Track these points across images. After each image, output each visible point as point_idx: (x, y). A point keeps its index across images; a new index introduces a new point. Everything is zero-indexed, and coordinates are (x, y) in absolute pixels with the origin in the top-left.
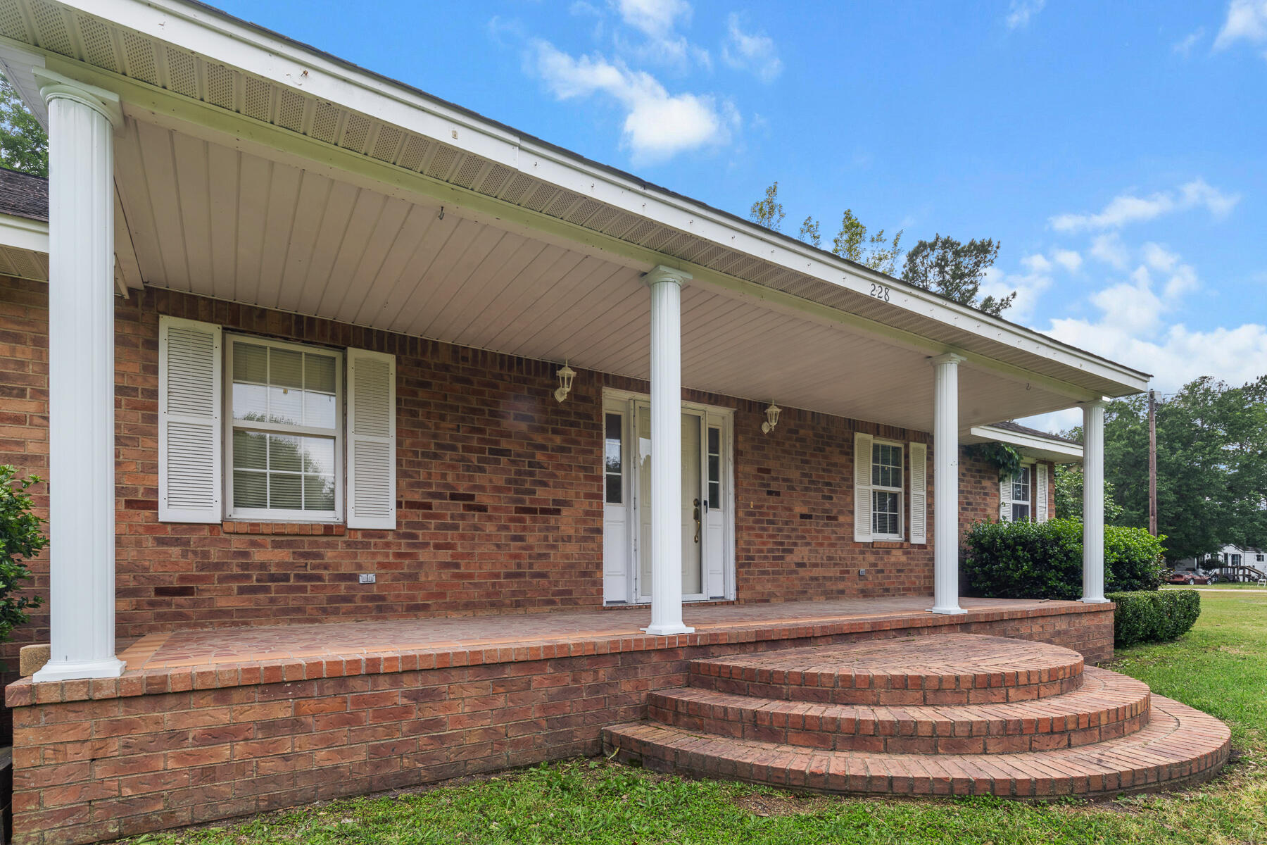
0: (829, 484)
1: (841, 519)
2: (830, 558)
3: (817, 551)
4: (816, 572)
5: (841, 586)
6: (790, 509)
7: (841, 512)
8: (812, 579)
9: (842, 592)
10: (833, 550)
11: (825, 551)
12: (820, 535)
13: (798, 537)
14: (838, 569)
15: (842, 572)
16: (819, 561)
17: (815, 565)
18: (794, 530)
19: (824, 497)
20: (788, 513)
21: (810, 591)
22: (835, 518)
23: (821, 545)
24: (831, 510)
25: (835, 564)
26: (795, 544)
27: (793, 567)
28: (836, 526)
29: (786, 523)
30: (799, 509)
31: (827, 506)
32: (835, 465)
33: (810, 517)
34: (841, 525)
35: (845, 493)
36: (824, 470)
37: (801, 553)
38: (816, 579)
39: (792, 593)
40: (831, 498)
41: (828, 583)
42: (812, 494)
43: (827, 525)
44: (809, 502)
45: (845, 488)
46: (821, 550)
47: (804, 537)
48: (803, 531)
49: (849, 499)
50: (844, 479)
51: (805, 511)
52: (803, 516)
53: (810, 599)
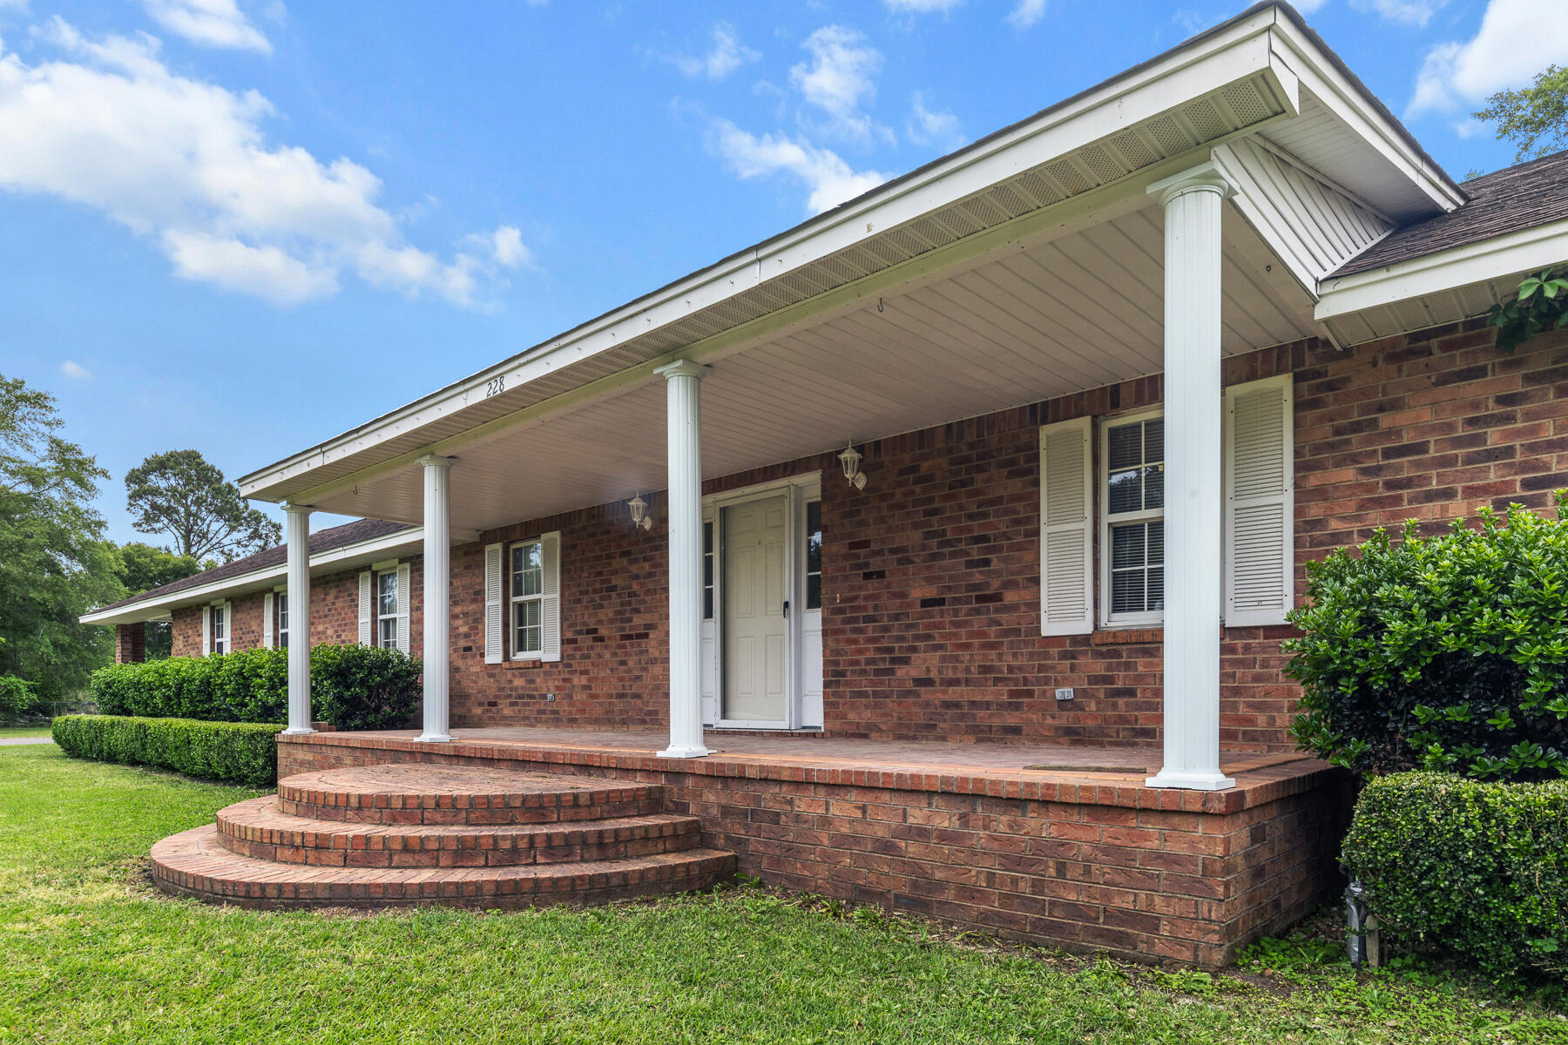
0: (978, 540)
1: (1010, 597)
2: (985, 670)
3: (956, 659)
4: (952, 694)
5: (1011, 719)
6: (903, 595)
7: (1011, 585)
8: (947, 705)
9: (1016, 730)
10: (993, 654)
11: (974, 659)
12: (963, 631)
13: (917, 638)
14: (1004, 689)
15: (1012, 694)
16: (961, 675)
17: (955, 682)
18: (908, 627)
19: (970, 564)
20: (898, 602)
21: (942, 725)
22: (997, 597)
23: (967, 646)
24: (988, 584)
25: (997, 681)
26: (914, 649)
27: (910, 685)
28: (997, 611)
29: (896, 617)
30: (918, 593)
31: (977, 577)
32: (998, 500)
33: (941, 602)
34: (1012, 608)
35: (1020, 547)
36: (970, 517)
37: (925, 662)
38: (957, 705)
39: (908, 727)
40: (987, 562)
41: (980, 713)
42: (946, 562)
43: (977, 612)
44: (939, 578)
45: (1020, 539)
46: (965, 655)
47: (929, 637)
48: (928, 626)
49: (1028, 557)
50: (1018, 522)
51: (931, 592)
52: (926, 603)
53: (944, 739)
